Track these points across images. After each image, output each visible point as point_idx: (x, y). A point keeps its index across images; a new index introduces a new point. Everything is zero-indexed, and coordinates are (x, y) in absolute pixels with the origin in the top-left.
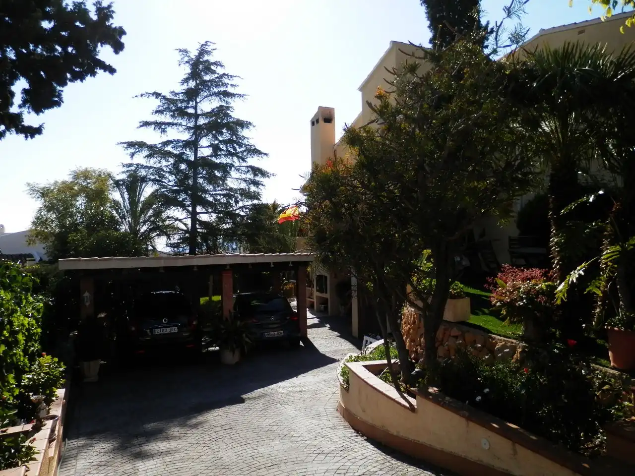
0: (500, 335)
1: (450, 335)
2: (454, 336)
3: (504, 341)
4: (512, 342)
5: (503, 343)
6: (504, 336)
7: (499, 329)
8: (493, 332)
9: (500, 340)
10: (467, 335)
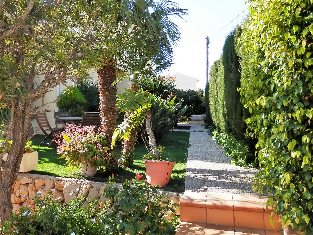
0: (65, 177)
1: (21, 184)
2: (24, 185)
3: (70, 181)
4: (77, 181)
5: (70, 183)
6: (69, 177)
7: (63, 172)
8: (60, 175)
9: (67, 181)
10: (37, 181)
